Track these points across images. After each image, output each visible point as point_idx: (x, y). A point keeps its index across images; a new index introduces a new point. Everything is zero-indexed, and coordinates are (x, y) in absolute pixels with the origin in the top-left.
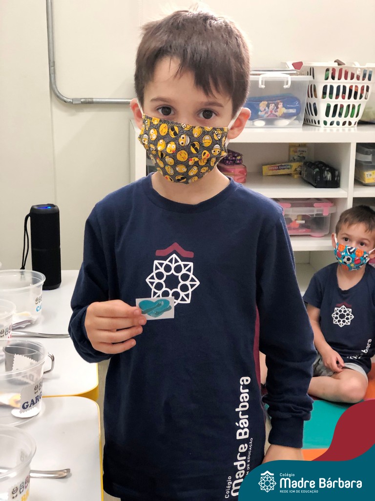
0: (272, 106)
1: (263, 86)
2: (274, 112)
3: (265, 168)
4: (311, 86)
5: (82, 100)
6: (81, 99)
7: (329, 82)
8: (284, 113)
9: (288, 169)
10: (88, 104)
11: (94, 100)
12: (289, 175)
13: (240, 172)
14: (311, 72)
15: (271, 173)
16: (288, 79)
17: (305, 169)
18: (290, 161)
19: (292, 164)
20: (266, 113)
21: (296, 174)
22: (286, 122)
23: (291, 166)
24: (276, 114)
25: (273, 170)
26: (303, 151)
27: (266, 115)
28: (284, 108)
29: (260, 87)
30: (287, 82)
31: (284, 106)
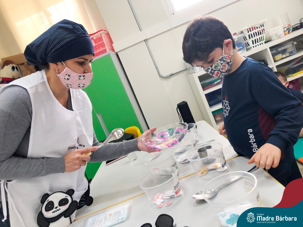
4: (244, 37)
5: (170, 75)
7: (250, 33)
8: (239, 49)
10: (172, 75)
11: (173, 73)
14: (242, 32)
22: (240, 52)
30: (236, 39)
31: (238, 47)
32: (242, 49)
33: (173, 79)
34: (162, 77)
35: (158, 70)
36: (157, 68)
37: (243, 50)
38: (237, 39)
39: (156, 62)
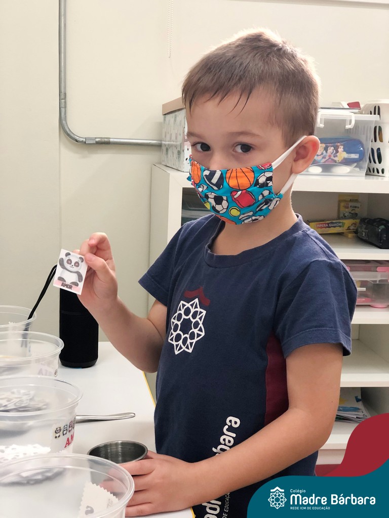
0: (331, 150)
1: (322, 126)
2: (332, 157)
4: (376, 127)
5: (97, 140)
6: (96, 138)
8: (344, 159)
9: (340, 226)
10: (104, 144)
11: (111, 140)
12: (340, 234)
14: (376, 110)
16: (352, 118)
18: (339, 218)
19: (344, 221)
20: (324, 157)
21: (351, 232)
22: (346, 169)
23: (344, 224)
24: (336, 159)
25: (321, 228)
26: (355, 207)
27: (324, 160)
28: (345, 153)
29: (318, 126)
30: (351, 121)
31: (344, 150)
32: (355, 164)
33: (102, 158)
34: (68, 135)
35: (63, 105)
36: (62, 97)
37: (356, 167)
38: (353, 123)
39: (68, 73)
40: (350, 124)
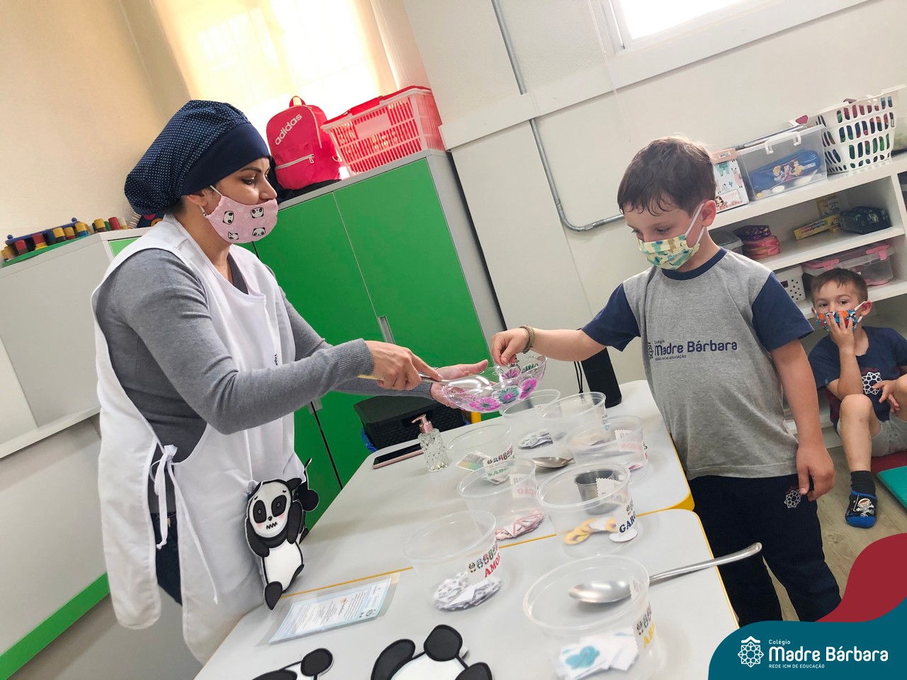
0: (787, 168)
1: (772, 152)
2: (790, 174)
3: (797, 233)
4: (825, 134)
5: (594, 224)
6: (592, 224)
7: (845, 123)
8: (803, 171)
9: (823, 225)
10: (600, 226)
12: (827, 231)
13: (771, 244)
14: (821, 120)
15: (805, 235)
16: (796, 136)
17: (843, 219)
18: (822, 217)
19: (825, 219)
20: (783, 177)
21: (835, 227)
22: (808, 179)
23: (826, 222)
24: (794, 174)
25: (806, 231)
26: (835, 203)
27: (784, 179)
28: (801, 166)
29: (768, 153)
30: (797, 139)
31: (800, 164)
32: (815, 172)
33: (601, 237)
34: (571, 229)
35: (560, 209)
36: (558, 203)
38: (800, 139)
39: (556, 183)
40: (797, 141)
